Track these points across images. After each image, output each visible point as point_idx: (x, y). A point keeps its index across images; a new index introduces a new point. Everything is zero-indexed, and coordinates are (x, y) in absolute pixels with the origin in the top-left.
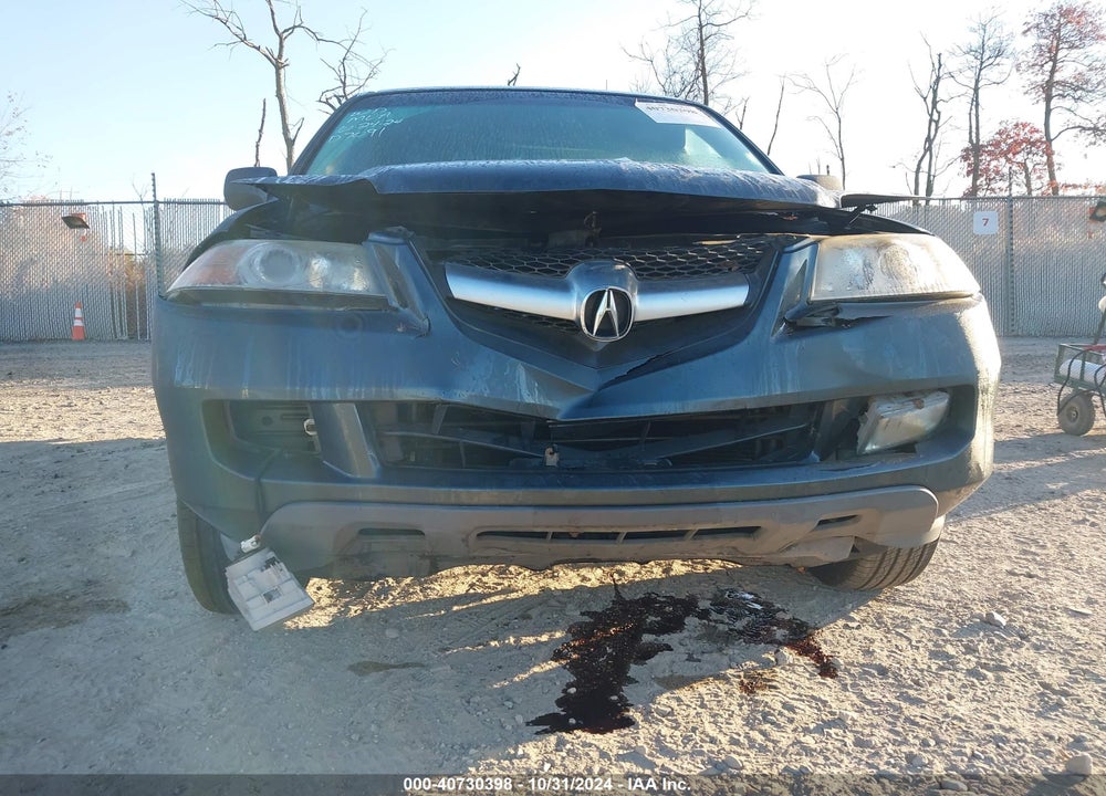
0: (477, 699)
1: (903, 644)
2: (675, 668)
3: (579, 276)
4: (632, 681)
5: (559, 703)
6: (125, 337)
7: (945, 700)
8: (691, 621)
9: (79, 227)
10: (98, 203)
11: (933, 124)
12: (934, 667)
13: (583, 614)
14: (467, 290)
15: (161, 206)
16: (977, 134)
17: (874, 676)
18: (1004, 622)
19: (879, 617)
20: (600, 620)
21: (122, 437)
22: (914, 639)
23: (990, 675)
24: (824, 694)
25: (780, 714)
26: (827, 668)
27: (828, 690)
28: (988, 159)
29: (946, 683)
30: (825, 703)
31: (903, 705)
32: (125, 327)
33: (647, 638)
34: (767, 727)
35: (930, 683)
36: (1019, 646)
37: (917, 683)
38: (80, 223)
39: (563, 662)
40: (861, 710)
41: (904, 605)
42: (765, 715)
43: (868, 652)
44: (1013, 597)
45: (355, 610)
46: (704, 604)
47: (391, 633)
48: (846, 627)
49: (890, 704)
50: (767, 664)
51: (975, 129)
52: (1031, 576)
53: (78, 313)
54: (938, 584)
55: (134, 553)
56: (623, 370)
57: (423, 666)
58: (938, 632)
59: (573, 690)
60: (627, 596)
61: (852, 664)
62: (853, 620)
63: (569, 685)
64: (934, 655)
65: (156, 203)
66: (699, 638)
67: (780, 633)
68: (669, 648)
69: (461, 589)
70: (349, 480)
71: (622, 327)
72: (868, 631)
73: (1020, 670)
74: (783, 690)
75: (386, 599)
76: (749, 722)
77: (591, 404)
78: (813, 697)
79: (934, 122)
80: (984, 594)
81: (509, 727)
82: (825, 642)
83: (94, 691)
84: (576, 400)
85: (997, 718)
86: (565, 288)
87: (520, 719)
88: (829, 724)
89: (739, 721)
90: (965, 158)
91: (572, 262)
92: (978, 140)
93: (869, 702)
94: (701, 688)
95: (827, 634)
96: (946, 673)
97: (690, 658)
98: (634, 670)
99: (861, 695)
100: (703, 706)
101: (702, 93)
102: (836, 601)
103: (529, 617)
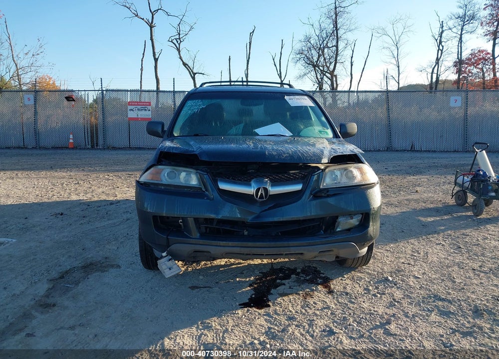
0: (226, 298)
1: (357, 286)
2: (285, 291)
3: (254, 182)
4: (272, 294)
5: (249, 299)
6: (90, 146)
7: (362, 303)
8: (293, 276)
9: (72, 101)
10: (79, 91)
11: (440, 51)
12: (363, 293)
13: (260, 273)
14: (223, 186)
15: (105, 92)
16: (461, 55)
17: (344, 295)
18: (391, 279)
19: (353, 278)
20: (265, 275)
21: (101, 199)
22: (361, 284)
23: (379, 295)
24: (327, 300)
25: (312, 305)
26: (331, 292)
27: (329, 300)
28: (466, 66)
29: (365, 298)
30: (326, 302)
31: (349, 304)
32: (90, 143)
33: (278, 281)
34: (307, 308)
35: (360, 298)
36: (393, 287)
37: (356, 298)
38: (72, 99)
39: (252, 288)
40: (336, 305)
41: (363, 273)
42: (307, 305)
43: (345, 288)
44: (399, 271)
45: (190, 269)
46: (299, 270)
47: (201, 277)
48: (342, 280)
49: (345, 303)
50: (313, 290)
51: (460, 53)
52: (409, 264)
53: (71, 136)
54: (377, 266)
55: (118, 248)
56: (267, 207)
57: (210, 288)
58: (370, 282)
59: (253, 296)
60: (275, 267)
61: (339, 291)
62: (345, 277)
63: (252, 295)
64: (365, 289)
65: (102, 91)
66: (294, 282)
67: (320, 281)
68: (284, 284)
69: (223, 263)
70: (191, 238)
71: (266, 196)
72: (348, 281)
73: (389, 294)
74: (315, 298)
75: (199, 266)
76: (302, 307)
77: (258, 217)
78: (323, 301)
79: (440, 50)
80: (390, 270)
81: (234, 306)
82: (333, 284)
83: (117, 292)
84: (253, 216)
85: (374, 308)
86: (250, 185)
87: (238, 304)
88: (325, 308)
89: (300, 307)
90: (455, 66)
91: (253, 178)
92: (461, 58)
93: (339, 303)
94: (291, 297)
95: (334, 282)
96: (366, 295)
97: (290, 288)
98: (273, 291)
99: (338, 301)
100: (290, 302)
101: (336, 38)
102: (341, 271)
103: (243, 273)
